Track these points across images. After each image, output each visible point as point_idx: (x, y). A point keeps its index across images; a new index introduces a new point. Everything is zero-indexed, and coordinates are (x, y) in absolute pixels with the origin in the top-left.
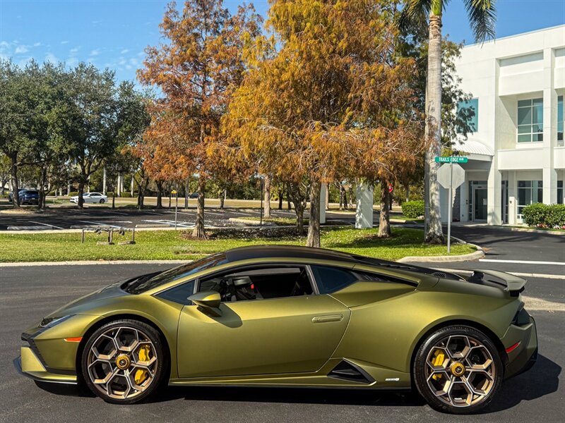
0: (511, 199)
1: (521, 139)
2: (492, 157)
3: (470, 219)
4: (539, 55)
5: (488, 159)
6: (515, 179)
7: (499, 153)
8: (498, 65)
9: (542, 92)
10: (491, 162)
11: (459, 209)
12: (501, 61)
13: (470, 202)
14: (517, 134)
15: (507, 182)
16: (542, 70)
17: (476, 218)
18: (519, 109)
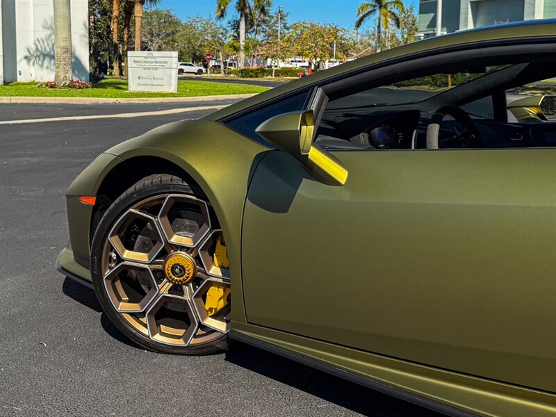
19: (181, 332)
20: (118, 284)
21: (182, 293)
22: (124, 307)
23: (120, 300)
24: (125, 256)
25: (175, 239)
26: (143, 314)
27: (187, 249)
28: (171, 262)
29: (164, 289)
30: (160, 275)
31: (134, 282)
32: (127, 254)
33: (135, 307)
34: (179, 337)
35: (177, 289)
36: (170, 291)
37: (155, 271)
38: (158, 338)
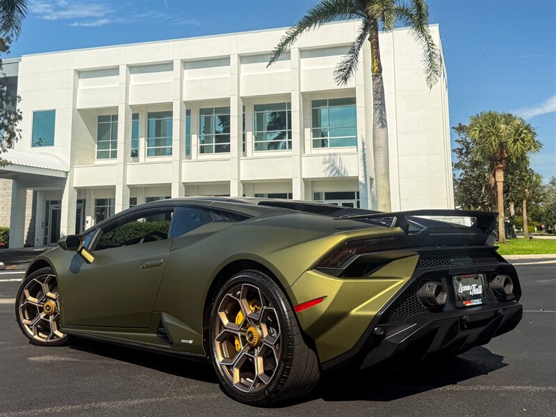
0: (89, 218)
1: (100, 156)
2: (67, 173)
3: (45, 243)
4: (114, 71)
5: (63, 175)
6: (92, 197)
7: (75, 169)
8: (77, 77)
9: (117, 107)
10: (66, 179)
11: (34, 232)
12: (80, 73)
13: (47, 224)
14: (96, 150)
15: (85, 200)
16: (118, 85)
17: (52, 242)
18: (99, 124)
19: (46, 336)
20: (26, 312)
21: (48, 319)
22: (25, 321)
23: (25, 318)
24: (29, 299)
25: (49, 294)
26: (32, 325)
27: (53, 299)
28: (47, 304)
29: (42, 316)
30: (41, 310)
31: (32, 311)
32: (30, 298)
33: (29, 322)
34: (44, 338)
35: (47, 317)
36: (44, 317)
37: (40, 307)
38: (36, 337)
